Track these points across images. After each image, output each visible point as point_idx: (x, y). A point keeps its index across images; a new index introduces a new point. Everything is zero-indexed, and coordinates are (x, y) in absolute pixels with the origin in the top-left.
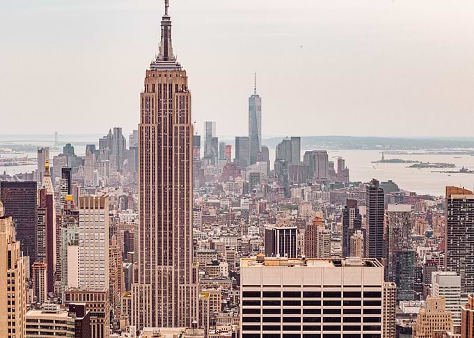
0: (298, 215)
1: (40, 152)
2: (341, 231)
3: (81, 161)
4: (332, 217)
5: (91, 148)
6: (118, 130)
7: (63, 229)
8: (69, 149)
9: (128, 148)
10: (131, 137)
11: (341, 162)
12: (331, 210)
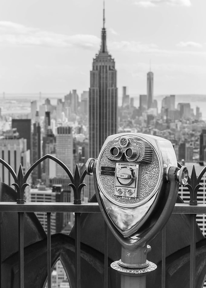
0: (174, 138)
1: (32, 103)
2: (199, 147)
3: (55, 108)
4: (193, 139)
5: (60, 100)
6: (75, 91)
7: (47, 145)
8: (48, 101)
9: (80, 100)
10: (82, 95)
11: (198, 109)
12: (192, 135)
